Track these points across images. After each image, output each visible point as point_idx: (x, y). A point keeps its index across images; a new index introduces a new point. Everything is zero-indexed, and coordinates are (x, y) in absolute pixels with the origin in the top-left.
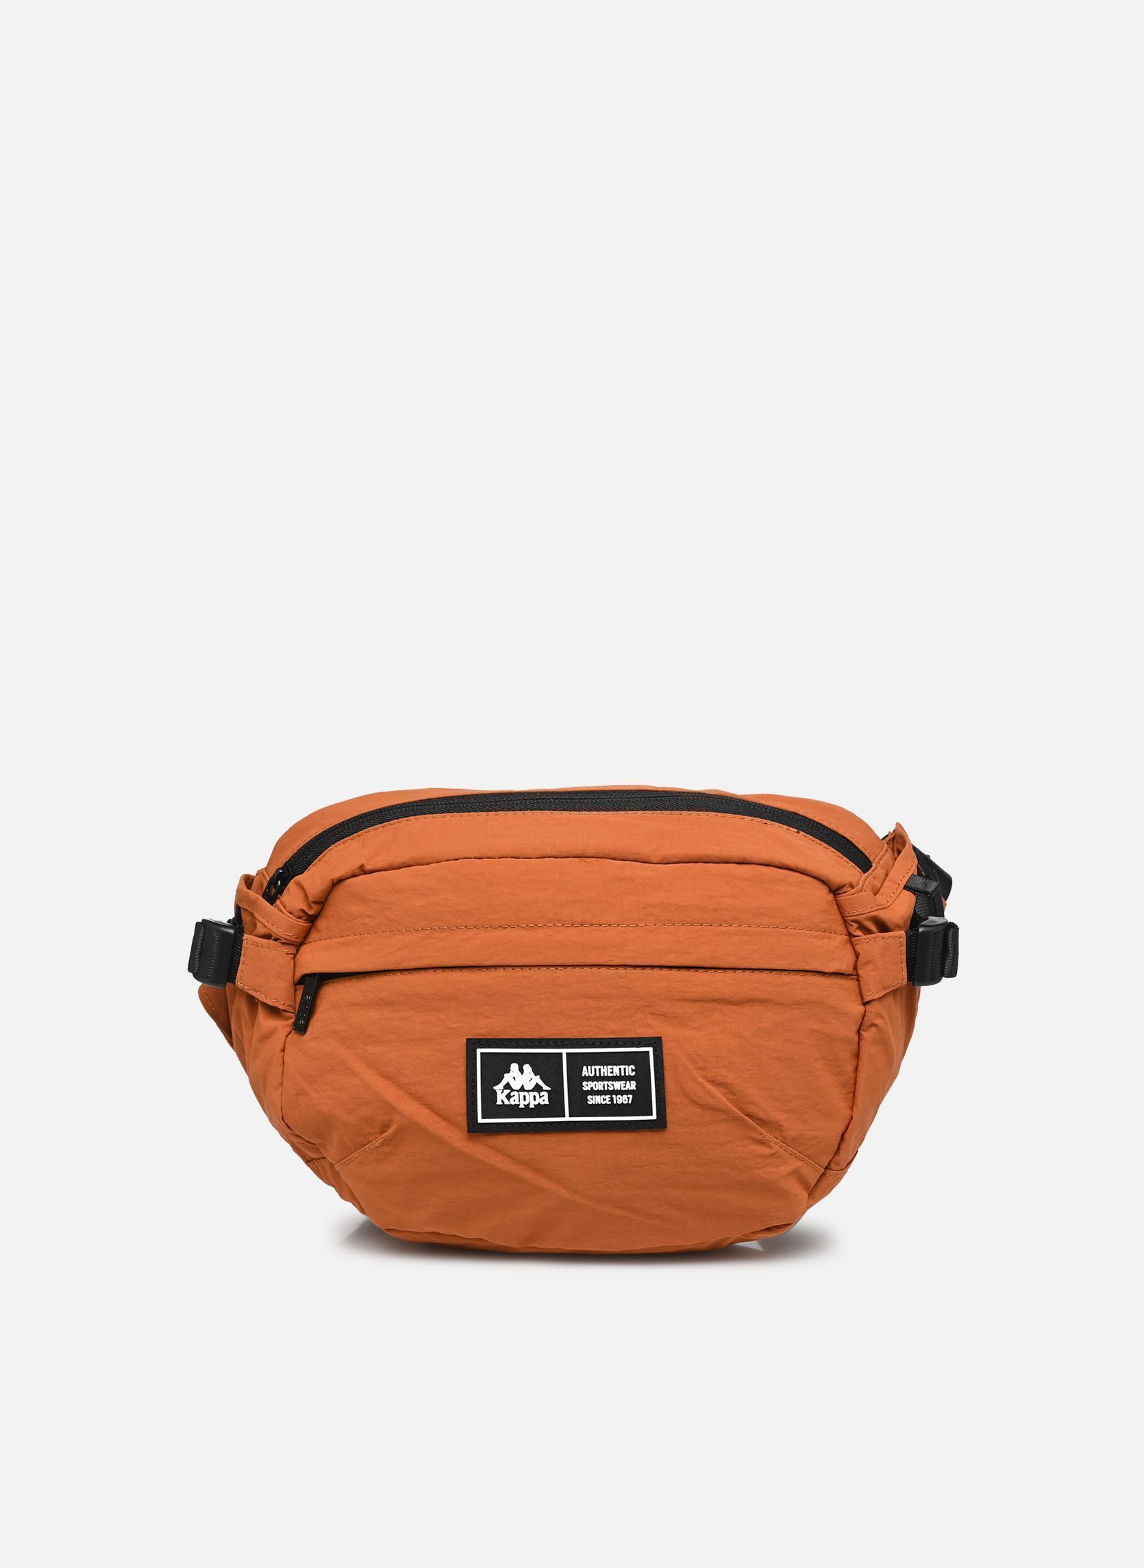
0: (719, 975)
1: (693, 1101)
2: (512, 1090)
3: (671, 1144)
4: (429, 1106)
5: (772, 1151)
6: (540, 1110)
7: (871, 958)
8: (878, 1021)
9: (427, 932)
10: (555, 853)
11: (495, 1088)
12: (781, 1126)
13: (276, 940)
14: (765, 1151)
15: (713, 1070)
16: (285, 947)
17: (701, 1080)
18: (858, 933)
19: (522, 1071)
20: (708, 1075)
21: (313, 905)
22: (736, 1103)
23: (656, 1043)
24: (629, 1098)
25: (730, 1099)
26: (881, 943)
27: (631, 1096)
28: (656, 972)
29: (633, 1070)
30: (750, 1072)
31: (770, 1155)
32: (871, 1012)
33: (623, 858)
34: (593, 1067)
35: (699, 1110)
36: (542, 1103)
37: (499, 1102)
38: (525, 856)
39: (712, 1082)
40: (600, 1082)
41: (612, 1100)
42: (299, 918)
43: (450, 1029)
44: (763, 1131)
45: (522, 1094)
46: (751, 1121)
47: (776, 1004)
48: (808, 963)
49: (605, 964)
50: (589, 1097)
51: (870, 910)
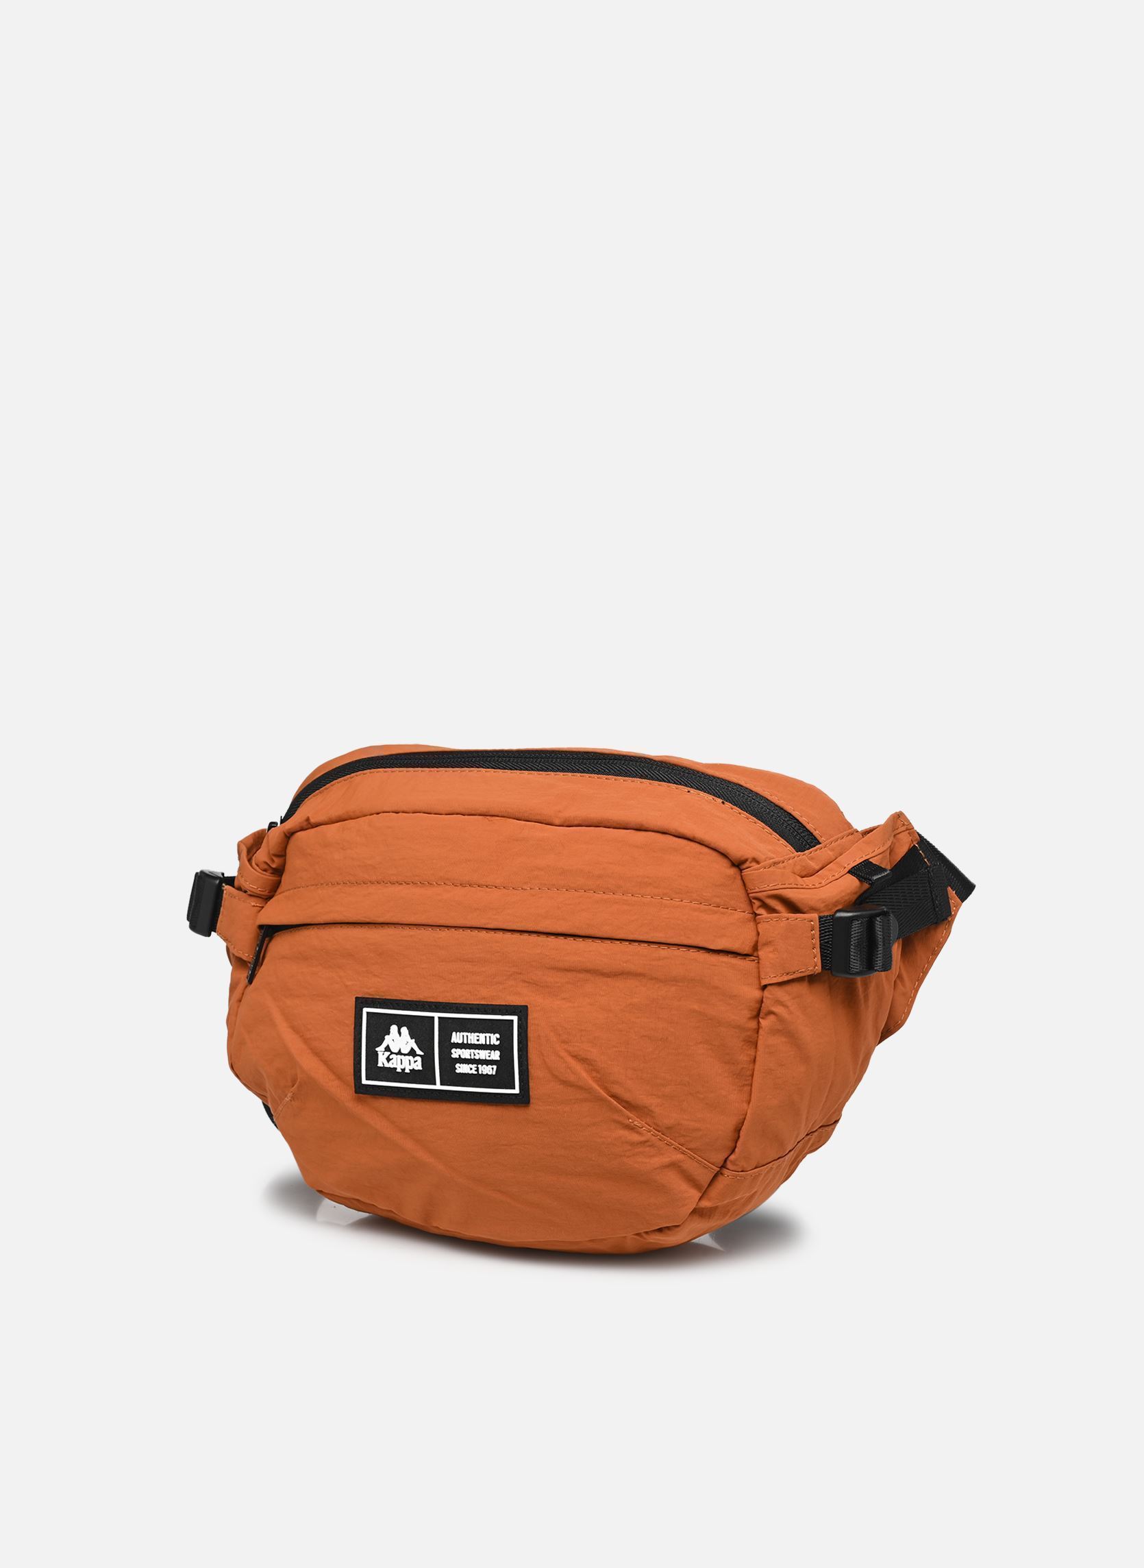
0: (597, 945)
1: (555, 1077)
2: (392, 1053)
3: (537, 1123)
4: (325, 1062)
5: (643, 1139)
6: (413, 1076)
7: (771, 939)
8: (778, 1009)
9: (340, 886)
10: (463, 811)
11: (377, 1049)
12: (651, 1111)
13: (245, 892)
14: (635, 1138)
15: (577, 1044)
16: (253, 899)
17: (563, 1054)
18: (761, 911)
19: (400, 1033)
20: (571, 1049)
21: (274, 858)
22: (601, 1082)
23: (522, 1011)
24: (493, 1068)
25: (594, 1078)
26: (783, 923)
27: (495, 1067)
28: (534, 938)
29: (497, 1039)
30: (617, 1049)
31: (641, 1143)
32: (767, 998)
33: (527, 819)
34: (462, 1034)
35: (562, 1086)
36: (416, 1068)
37: (380, 1065)
38: (436, 812)
39: (575, 1057)
40: (467, 1050)
41: (477, 1070)
42: (265, 870)
43: (347, 986)
44: (631, 1115)
45: (399, 1057)
46: (615, 1102)
47: (652, 979)
48: (688, 937)
49: (484, 926)
50: (457, 1065)
51: (773, 888)
